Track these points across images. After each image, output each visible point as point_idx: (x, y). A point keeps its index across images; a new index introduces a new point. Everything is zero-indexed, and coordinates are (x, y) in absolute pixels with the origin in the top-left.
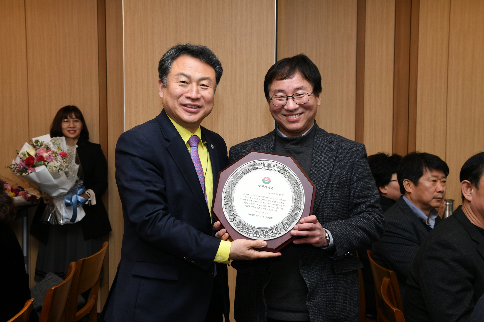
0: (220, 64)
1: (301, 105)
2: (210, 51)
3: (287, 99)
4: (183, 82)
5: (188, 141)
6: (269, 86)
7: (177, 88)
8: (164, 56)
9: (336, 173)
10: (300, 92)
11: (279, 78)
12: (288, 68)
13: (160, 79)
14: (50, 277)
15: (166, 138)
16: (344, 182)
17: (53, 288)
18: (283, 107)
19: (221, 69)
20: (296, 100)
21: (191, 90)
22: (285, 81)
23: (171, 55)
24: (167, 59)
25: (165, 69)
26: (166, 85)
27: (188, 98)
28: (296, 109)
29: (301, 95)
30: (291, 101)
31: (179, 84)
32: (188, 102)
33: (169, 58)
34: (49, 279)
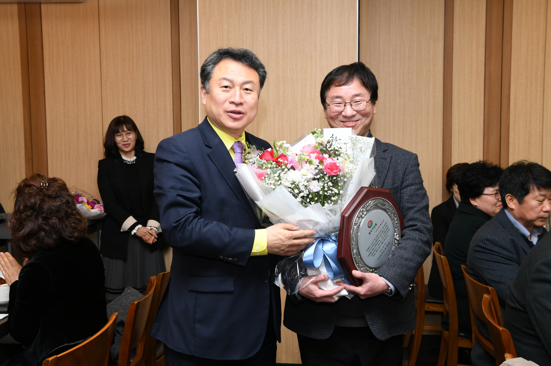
0: (263, 68)
1: (358, 112)
2: (253, 55)
3: (345, 106)
4: (226, 87)
5: (232, 147)
6: (326, 93)
8: (206, 61)
9: (390, 178)
10: (358, 98)
11: (337, 84)
12: (346, 74)
13: (202, 86)
14: (129, 291)
15: (208, 144)
16: (397, 188)
17: (136, 303)
18: (341, 113)
19: (265, 72)
20: (353, 107)
21: (235, 95)
22: (343, 87)
23: (212, 59)
24: (209, 64)
25: (207, 74)
26: (209, 91)
27: (232, 103)
28: (353, 116)
29: (359, 101)
30: (348, 107)
31: (222, 90)
33: (210, 63)
34: (128, 293)
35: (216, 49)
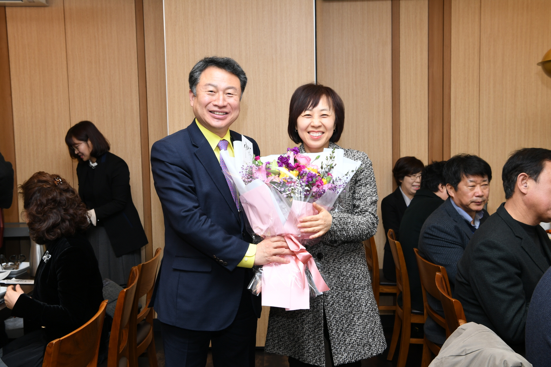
0: (244, 74)
2: (235, 62)
4: (212, 91)
5: (218, 145)
7: (205, 97)
13: (190, 90)
15: (195, 144)
19: (246, 78)
21: (218, 99)
23: (199, 67)
24: (196, 71)
25: (194, 80)
26: (196, 95)
27: (215, 106)
31: (208, 93)
32: (216, 109)
33: (198, 70)
35: (202, 58)
